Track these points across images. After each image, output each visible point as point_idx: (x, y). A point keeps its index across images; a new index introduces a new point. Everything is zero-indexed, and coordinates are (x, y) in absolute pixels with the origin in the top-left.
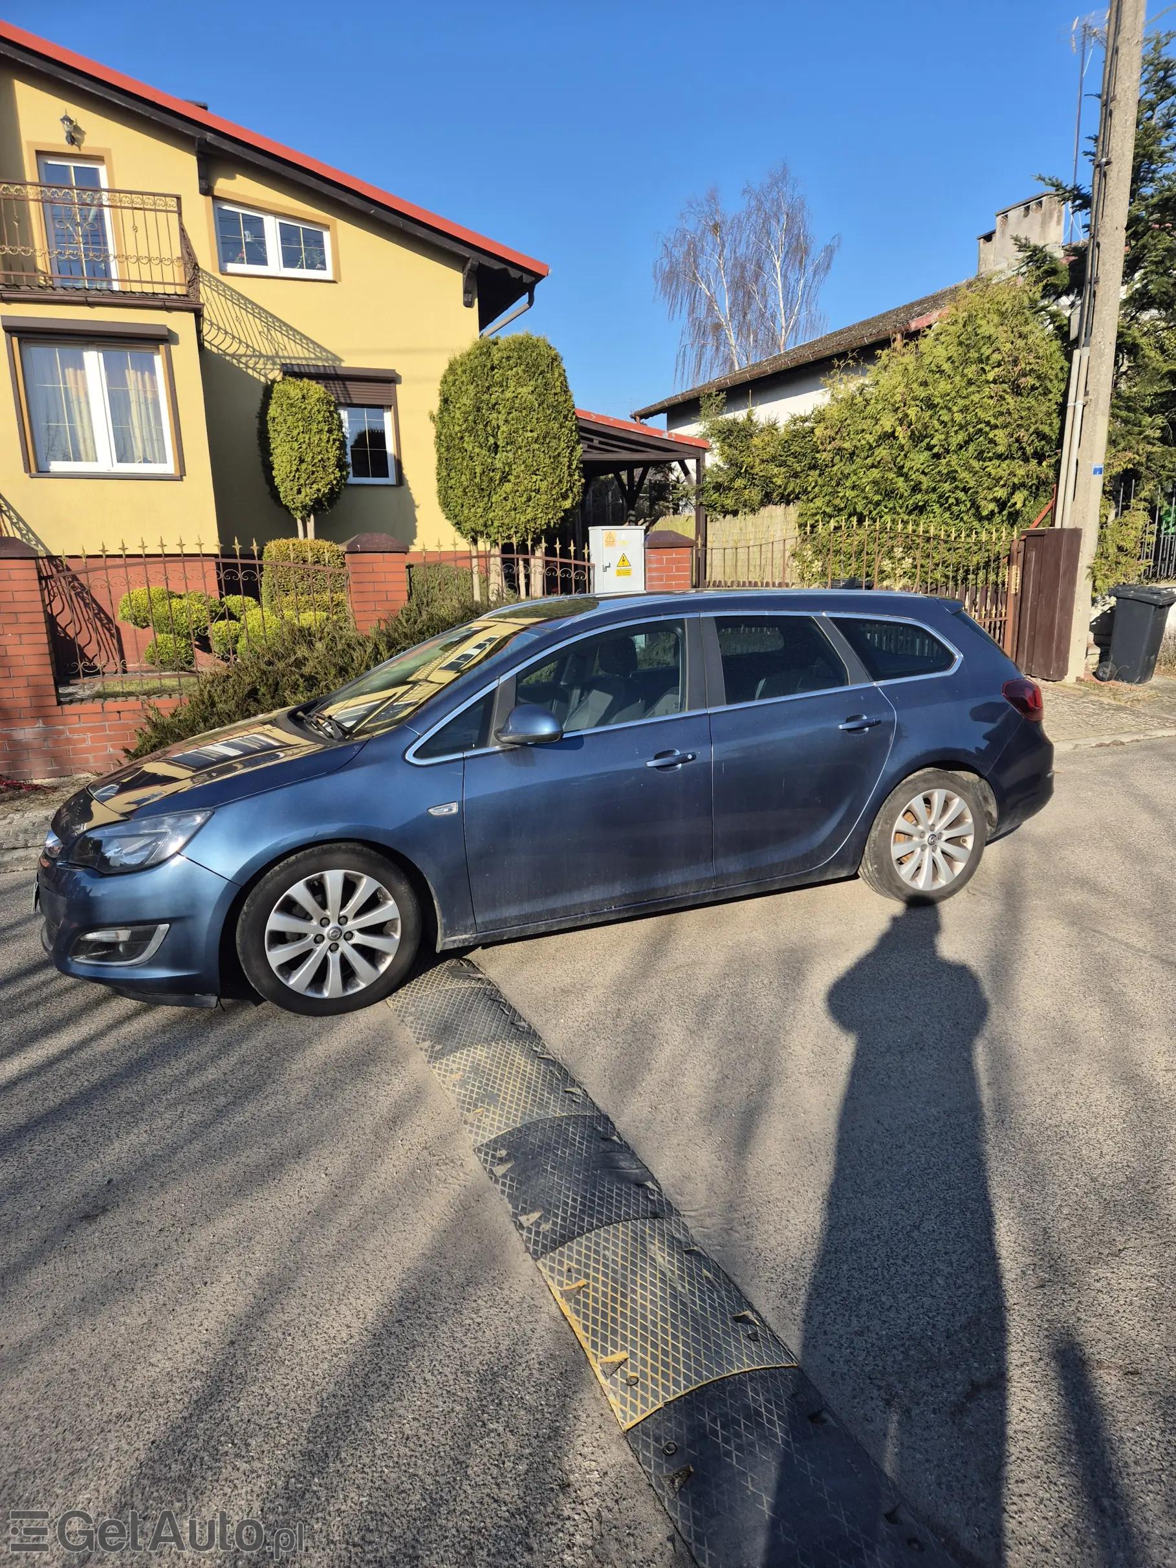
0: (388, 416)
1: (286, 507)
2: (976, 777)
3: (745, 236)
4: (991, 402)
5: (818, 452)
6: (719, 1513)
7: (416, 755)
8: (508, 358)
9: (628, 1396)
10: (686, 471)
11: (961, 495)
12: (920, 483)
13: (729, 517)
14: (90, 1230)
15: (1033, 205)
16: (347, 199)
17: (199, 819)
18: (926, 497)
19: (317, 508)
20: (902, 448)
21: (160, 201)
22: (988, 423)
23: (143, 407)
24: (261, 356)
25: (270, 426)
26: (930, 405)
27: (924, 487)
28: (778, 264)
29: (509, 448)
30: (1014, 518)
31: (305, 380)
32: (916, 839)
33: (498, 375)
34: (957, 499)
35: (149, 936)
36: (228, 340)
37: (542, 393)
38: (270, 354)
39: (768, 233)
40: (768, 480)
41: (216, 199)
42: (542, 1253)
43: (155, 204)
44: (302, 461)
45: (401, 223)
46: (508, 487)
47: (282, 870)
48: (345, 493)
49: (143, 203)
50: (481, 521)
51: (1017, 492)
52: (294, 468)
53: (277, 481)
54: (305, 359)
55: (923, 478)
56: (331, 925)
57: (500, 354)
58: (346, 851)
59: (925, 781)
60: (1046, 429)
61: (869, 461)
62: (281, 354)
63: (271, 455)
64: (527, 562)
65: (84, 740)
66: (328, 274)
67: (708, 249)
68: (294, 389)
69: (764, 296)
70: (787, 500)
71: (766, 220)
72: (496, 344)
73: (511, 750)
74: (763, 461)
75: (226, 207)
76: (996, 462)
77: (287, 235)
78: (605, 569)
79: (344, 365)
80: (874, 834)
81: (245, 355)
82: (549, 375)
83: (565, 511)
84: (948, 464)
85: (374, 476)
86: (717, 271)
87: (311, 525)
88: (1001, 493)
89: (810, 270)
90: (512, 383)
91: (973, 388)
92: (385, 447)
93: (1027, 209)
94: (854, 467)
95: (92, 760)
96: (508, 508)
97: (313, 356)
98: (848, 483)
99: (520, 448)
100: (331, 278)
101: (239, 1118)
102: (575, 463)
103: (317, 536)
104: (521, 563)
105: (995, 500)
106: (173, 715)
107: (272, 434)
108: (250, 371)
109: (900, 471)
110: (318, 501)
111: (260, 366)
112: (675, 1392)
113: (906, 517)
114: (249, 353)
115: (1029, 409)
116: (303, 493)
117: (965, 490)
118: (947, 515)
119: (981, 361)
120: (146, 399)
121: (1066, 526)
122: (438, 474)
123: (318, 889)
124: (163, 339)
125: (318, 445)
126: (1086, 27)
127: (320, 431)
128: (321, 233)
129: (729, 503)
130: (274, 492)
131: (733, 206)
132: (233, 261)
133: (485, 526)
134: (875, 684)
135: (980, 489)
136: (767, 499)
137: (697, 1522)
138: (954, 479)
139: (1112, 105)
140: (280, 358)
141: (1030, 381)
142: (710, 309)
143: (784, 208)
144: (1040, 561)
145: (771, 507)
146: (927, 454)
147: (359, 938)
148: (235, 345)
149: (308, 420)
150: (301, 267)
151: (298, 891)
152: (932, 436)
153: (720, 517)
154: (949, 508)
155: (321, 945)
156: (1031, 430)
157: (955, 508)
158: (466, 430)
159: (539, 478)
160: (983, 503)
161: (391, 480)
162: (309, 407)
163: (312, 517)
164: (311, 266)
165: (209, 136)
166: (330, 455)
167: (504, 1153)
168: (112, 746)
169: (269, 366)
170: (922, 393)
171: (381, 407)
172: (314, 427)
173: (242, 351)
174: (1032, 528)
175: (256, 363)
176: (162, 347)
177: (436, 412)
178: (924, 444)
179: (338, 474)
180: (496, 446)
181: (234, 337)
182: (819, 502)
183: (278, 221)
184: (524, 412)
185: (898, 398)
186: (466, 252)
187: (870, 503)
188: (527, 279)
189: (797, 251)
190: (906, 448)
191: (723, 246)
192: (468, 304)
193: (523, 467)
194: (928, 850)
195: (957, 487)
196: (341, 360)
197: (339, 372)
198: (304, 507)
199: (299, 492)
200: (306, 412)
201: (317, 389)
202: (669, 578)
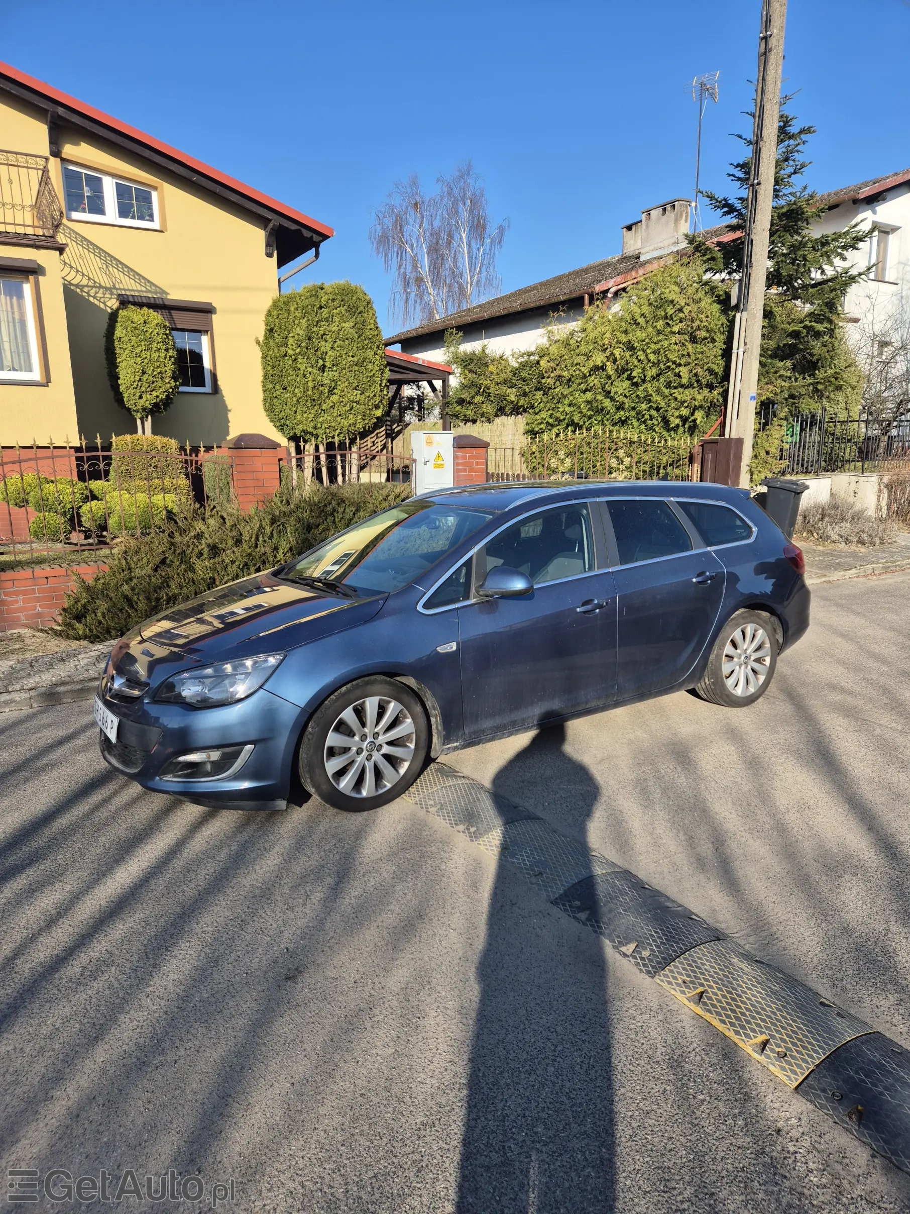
0: (205, 339)
1: (128, 409)
2: (768, 614)
3: (439, 213)
4: (676, 347)
5: (543, 378)
6: (900, 1134)
7: (425, 606)
8: (333, 300)
9: (784, 1065)
10: (434, 389)
11: (654, 413)
12: (624, 403)
13: (469, 424)
14: (298, 987)
15: (668, 207)
16: (173, 167)
17: (272, 661)
18: (627, 414)
19: (155, 410)
20: (609, 377)
21: (32, 161)
22: (674, 363)
23: (11, 325)
24: (100, 287)
25: (116, 344)
26: (630, 347)
27: (626, 406)
28: (464, 236)
29: (335, 368)
30: (693, 429)
31: (145, 308)
32: (735, 660)
33: (325, 313)
34: (650, 416)
35: (236, 755)
36: (73, 274)
37: (360, 327)
38: (108, 286)
39: (457, 212)
40: (503, 398)
41: (63, 160)
42: (655, 972)
43: (27, 162)
44: (144, 373)
45: (218, 189)
46: (334, 398)
47: (337, 699)
48: (177, 400)
49: (17, 160)
50: (312, 424)
51: (696, 412)
52: (137, 378)
53: (122, 388)
54: (138, 291)
55: (626, 400)
56: (368, 740)
57: (326, 297)
58: (381, 682)
59: (743, 618)
60: (715, 367)
61: (583, 386)
62: (117, 286)
63: (117, 367)
64: (343, 457)
65: (17, 602)
66: (156, 225)
67: (411, 221)
68: (136, 315)
69: (455, 259)
70: (517, 410)
71: (455, 203)
72: (322, 289)
73: (488, 601)
74: (498, 384)
75: (71, 167)
76: (681, 390)
77: (122, 192)
78: (426, 463)
79: (169, 297)
80: (712, 657)
81: (87, 286)
82: (365, 315)
83: (377, 418)
84: (645, 390)
85: (193, 386)
86: (418, 238)
87: (148, 424)
88: (685, 412)
89: (488, 241)
90: (336, 319)
91: (661, 337)
92: (202, 363)
93: (664, 210)
94: (571, 389)
95: (23, 618)
96: (335, 415)
97: (144, 289)
98: (566, 402)
99: (344, 369)
100: (158, 228)
101: (354, 893)
102: (384, 382)
103: (154, 432)
104: (339, 458)
105: (680, 417)
106: (97, 580)
107: (118, 351)
108: (91, 299)
109: (607, 394)
110: (156, 405)
111: (100, 295)
112: (819, 1058)
113: (611, 428)
114: (90, 284)
115: (702, 353)
116: (144, 399)
117: (658, 409)
118: (643, 426)
119: (666, 318)
120: (14, 319)
121: (732, 436)
122: (264, 386)
123: (360, 713)
124: (32, 271)
125: (157, 361)
126: (702, 84)
127: (159, 350)
128: (149, 193)
129: (470, 413)
130: (119, 397)
131: (430, 190)
132: (76, 210)
133: (315, 428)
134: (709, 549)
135: (669, 409)
136: (501, 412)
137: (886, 1142)
138: (650, 401)
139: (761, 144)
140: (117, 289)
141: (703, 334)
142: (415, 267)
143: (469, 194)
144: (715, 461)
145: (503, 418)
146: (628, 383)
147: (386, 749)
148: (79, 278)
149: (150, 341)
150: (133, 218)
151: (348, 715)
152: (632, 370)
153: (462, 424)
154: (644, 422)
155: (362, 756)
156: (706, 368)
157: (649, 422)
158: (299, 353)
159: (359, 392)
160: (672, 419)
161: (208, 389)
162: (150, 330)
163: (150, 417)
164: (141, 218)
165: (61, 110)
166: (167, 369)
167: (578, 903)
168: (40, 606)
169: (108, 296)
170: (624, 338)
171: (199, 331)
172: (154, 346)
173: (85, 282)
174: (706, 437)
175: (96, 293)
176: (31, 278)
177: (261, 339)
178: (625, 375)
179: (173, 384)
180: (324, 366)
181: (78, 271)
182: (544, 414)
183: (115, 181)
184: (347, 343)
185: (606, 341)
186: (269, 215)
187: (584, 416)
188: (316, 238)
189: (478, 228)
190: (613, 378)
191: (422, 221)
192: (269, 255)
193: (346, 384)
194: (743, 667)
195: (651, 407)
196: (167, 294)
197: (167, 303)
198: (144, 409)
199: (141, 397)
200: (147, 334)
201: (156, 317)
202: (471, 470)
